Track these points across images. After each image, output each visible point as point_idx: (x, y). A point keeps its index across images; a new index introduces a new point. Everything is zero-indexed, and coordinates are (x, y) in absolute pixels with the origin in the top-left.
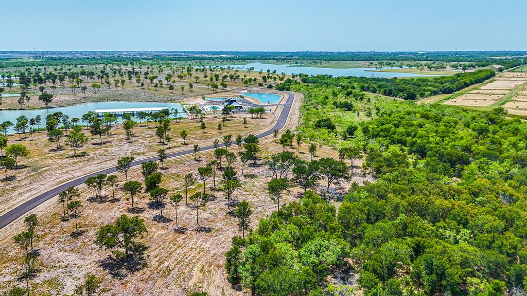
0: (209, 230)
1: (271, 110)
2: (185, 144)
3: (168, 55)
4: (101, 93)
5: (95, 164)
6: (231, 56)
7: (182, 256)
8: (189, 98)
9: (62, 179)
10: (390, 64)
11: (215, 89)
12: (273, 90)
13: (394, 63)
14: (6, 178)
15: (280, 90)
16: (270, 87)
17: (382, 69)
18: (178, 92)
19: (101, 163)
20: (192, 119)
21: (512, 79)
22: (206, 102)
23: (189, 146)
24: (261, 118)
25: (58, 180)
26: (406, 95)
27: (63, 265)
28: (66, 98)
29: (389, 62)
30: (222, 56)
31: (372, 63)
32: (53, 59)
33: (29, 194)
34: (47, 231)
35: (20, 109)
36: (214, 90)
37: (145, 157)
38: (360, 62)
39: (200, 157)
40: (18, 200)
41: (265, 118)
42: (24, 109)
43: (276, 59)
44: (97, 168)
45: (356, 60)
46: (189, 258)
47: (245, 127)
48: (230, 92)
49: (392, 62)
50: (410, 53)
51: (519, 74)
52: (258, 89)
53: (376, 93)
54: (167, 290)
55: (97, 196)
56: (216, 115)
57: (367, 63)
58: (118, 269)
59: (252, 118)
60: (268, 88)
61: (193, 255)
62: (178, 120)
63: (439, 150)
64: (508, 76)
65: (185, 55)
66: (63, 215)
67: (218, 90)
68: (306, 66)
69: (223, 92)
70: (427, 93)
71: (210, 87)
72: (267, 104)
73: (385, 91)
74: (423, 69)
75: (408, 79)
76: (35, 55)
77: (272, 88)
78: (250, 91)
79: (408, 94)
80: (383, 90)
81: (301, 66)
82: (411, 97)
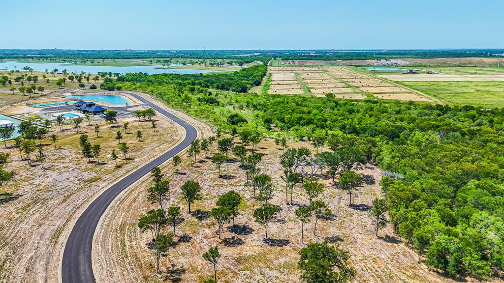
0: (339, 239)
16: (94, 87)
17: (170, 66)
21: (282, 72)
22: (40, 109)
24: (151, 121)
26: (240, 89)
41: (155, 120)
50: (164, 52)
51: (279, 68)
59: (140, 121)
60: (91, 88)
64: (276, 70)
77: (96, 88)
78: (74, 93)
79: (241, 88)
81: (76, 64)
82: (244, 90)
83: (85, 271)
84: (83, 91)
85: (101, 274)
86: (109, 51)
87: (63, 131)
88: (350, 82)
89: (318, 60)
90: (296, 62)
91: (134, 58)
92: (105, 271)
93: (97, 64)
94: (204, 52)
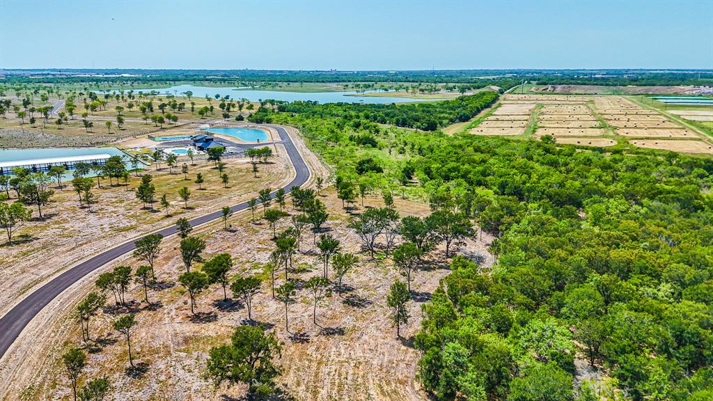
0: (341, 332)
2: (188, 208)
3: (32, 75)
5: (63, 252)
6: (137, 76)
7: (337, 377)
8: (125, 140)
9: (23, 283)
10: (369, 86)
11: (159, 124)
12: (246, 123)
13: (373, 85)
15: (257, 123)
16: (240, 119)
18: (100, 131)
19: (73, 249)
20: (158, 170)
21: (519, 102)
23: (197, 210)
24: (267, 163)
25: (17, 286)
26: (427, 125)
29: (367, 83)
30: (123, 75)
31: (347, 86)
36: (157, 126)
37: (140, 233)
38: (328, 84)
39: (230, 226)
41: (272, 163)
43: (210, 80)
44: (69, 258)
45: (323, 82)
46: (350, 378)
47: (256, 177)
49: (371, 83)
50: (379, 73)
51: (521, 96)
52: (223, 121)
53: (385, 123)
55: (118, 304)
56: (195, 162)
57: (341, 86)
59: (253, 163)
60: (237, 119)
61: (351, 372)
64: (512, 99)
66: (83, 343)
67: (164, 126)
68: (260, 90)
69: (176, 127)
70: (445, 122)
71: (149, 121)
72: (256, 143)
73: (398, 120)
74: (414, 92)
77: (243, 120)
78: (213, 125)
79: (428, 124)
80: (394, 120)
81: (254, 89)
82: (432, 127)
83: (16, 327)
84: (225, 122)
85: (29, 332)
86: (308, 72)
87: (160, 170)
88: (610, 120)
89: (596, 85)
90: (559, 88)
91: (330, 82)
92: (37, 330)
93: (279, 88)
94: (433, 73)
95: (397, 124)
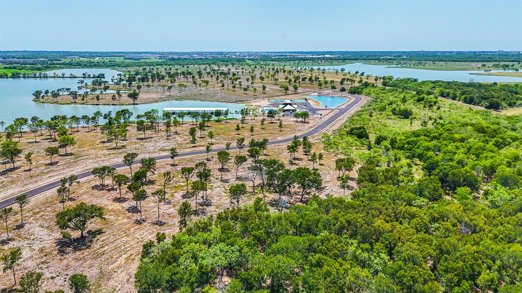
1: (321, 115)
2: (211, 144)
3: (275, 56)
4: (186, 92)
6: (335, 56)
7: (122, 243)
10: (507, 66)
12: (344, 93)
14: (51, 163)
15: (351, 94)
16: (343, 90)
17: (491, 72)
18: (251, 93)
22: (270, 103)
23: (214, 145)
27: (33, 237)
28: (154, 96)
29: (508, 63)
30: (326, 56)
31: (484, 65)
32: (173, 59)
33: (56, 178)
34: (43, 209)
35: (113, 105)
38: (472, 64)
39: (212, 157)
40: (45, 182)
41: (307, 123)
42: (115, 105)
43: (380, 59)
46: (126, 246)
48: (301, 94)
49: (511, 63)
52: (331, 91)
53: (454, 100)
54: (89, 270)
55: (101, 184)
57: (479, 65)
58: (67, 247)
59: (297, 122)
61: (131, 244)
62: (228, 121)
63: (445, 169)
65: (290, 56)
69: (293, 94)
70: (519, 102)
72: (324, 108)
73: (465, 98)
75: (512, 84)
76: (162, 55)
77: (345, 91)
79: (490, 103)
82: (493, 106)
95: (465, 101)
